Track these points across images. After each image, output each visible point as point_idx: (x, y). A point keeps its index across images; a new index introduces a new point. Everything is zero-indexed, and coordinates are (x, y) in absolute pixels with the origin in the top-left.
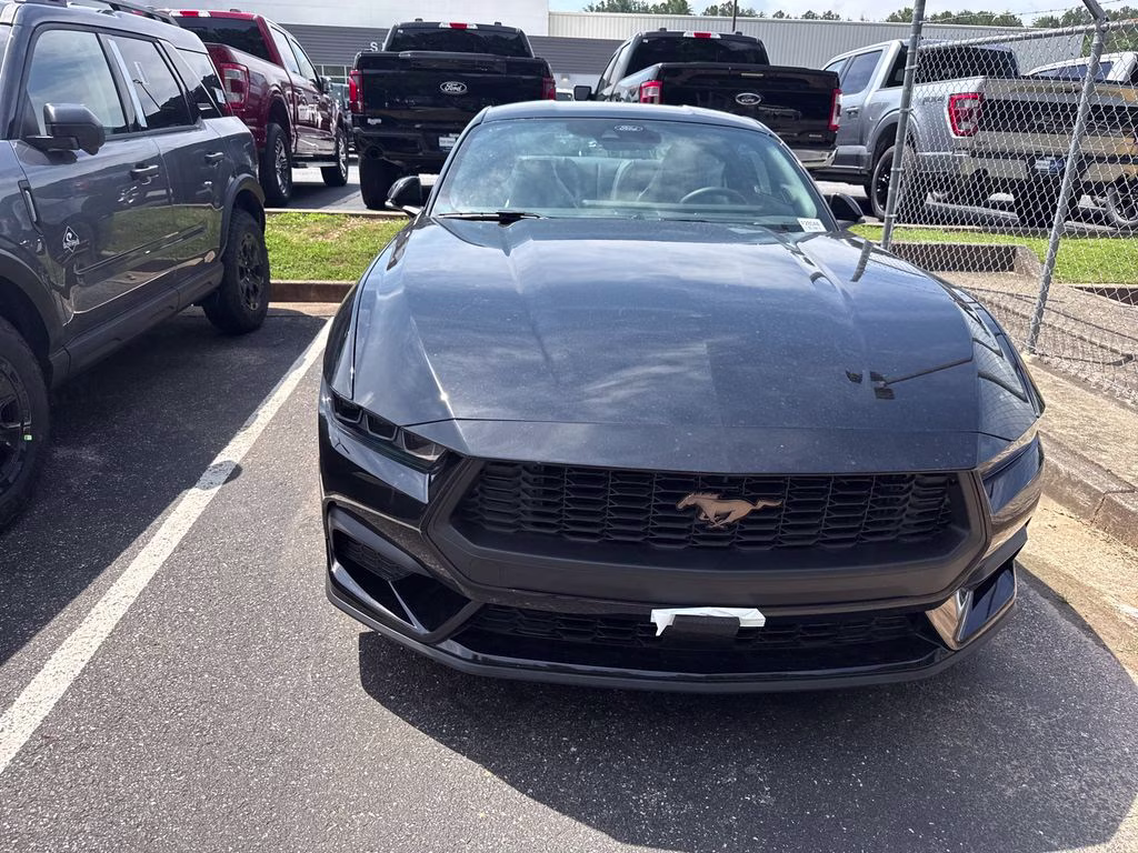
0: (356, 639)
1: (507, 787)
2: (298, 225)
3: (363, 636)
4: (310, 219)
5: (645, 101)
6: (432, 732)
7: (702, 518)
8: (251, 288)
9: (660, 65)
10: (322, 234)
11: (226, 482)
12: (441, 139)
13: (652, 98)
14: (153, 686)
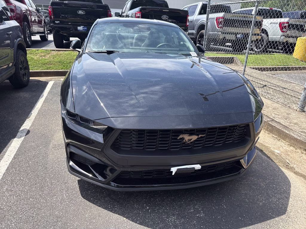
0: (77, 182)
1: (131, 222)
2: (36, 53)
3: (78, 181)
4: (39, 51)
5: (137, 17)
6: (106, 208)
7: (184, 141)
8: (24, 74)
9: (141, 7)
10: (44, 56)
11: (26, 136)
12: (78, 27)
13: (139, 16)
14: (14, 205)
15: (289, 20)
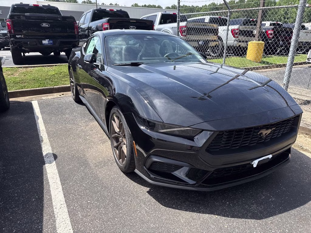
0: (147, 194)
6: (193, 211)
7: (262, 135)
9: (108, 18)
10: (12, 74)
11: (55, 160)
12: (43, 41)
13: (107, 28)
14: (103, 228)
15: (239, 27)
